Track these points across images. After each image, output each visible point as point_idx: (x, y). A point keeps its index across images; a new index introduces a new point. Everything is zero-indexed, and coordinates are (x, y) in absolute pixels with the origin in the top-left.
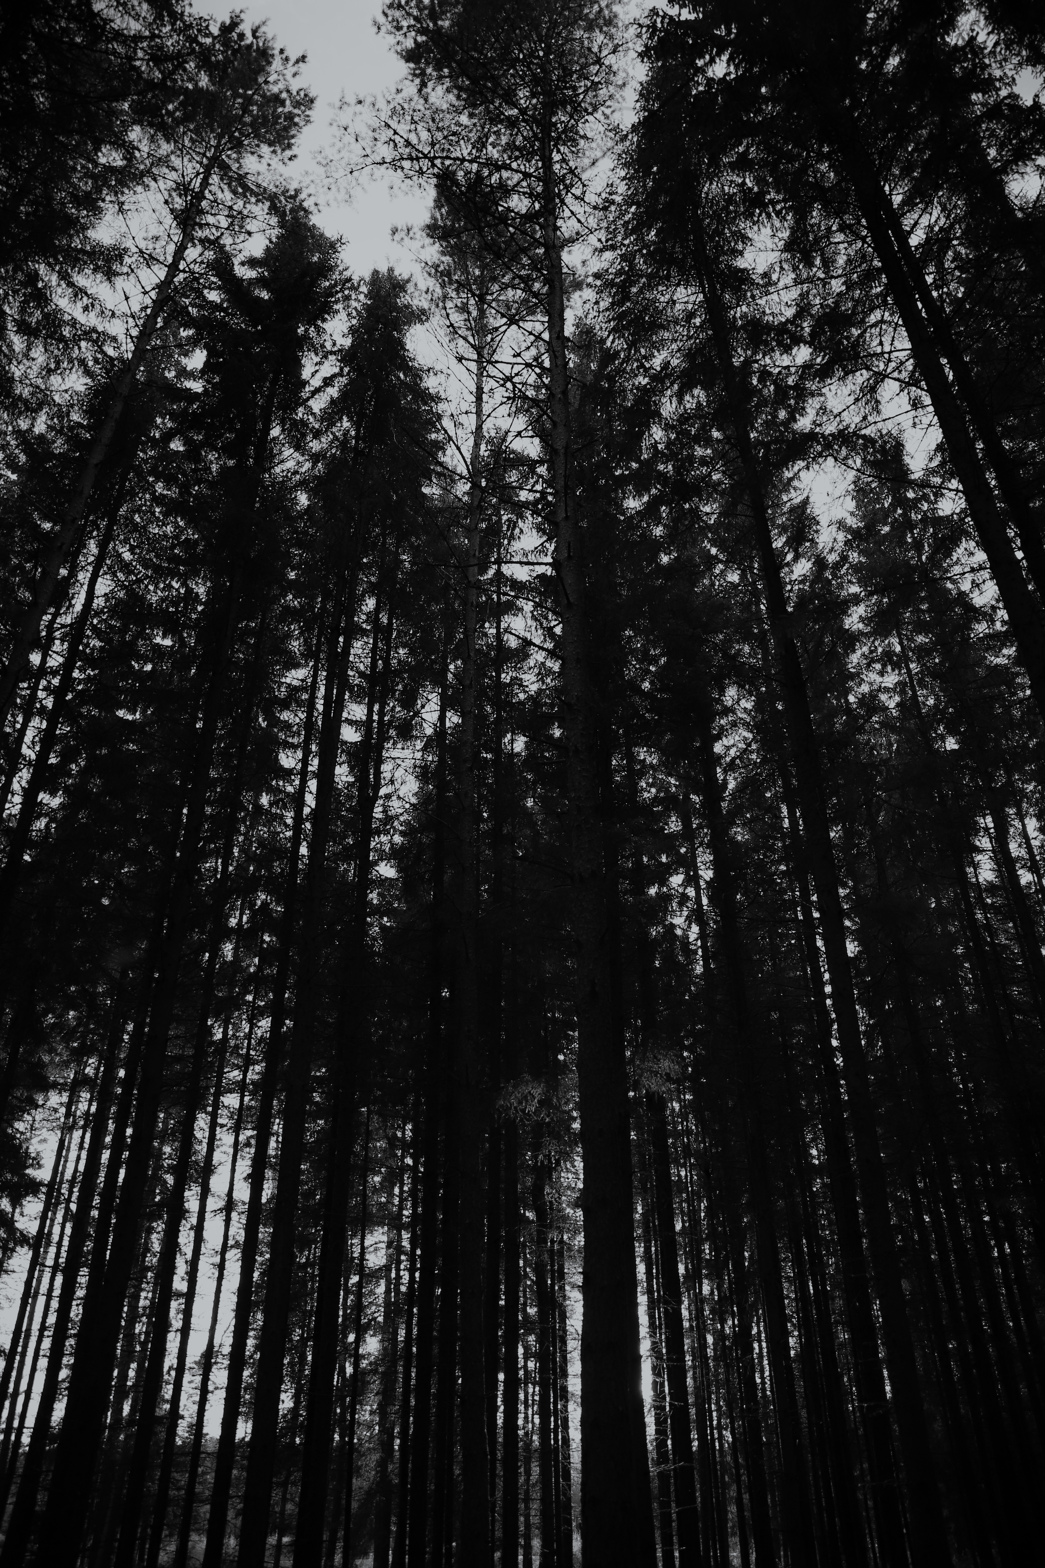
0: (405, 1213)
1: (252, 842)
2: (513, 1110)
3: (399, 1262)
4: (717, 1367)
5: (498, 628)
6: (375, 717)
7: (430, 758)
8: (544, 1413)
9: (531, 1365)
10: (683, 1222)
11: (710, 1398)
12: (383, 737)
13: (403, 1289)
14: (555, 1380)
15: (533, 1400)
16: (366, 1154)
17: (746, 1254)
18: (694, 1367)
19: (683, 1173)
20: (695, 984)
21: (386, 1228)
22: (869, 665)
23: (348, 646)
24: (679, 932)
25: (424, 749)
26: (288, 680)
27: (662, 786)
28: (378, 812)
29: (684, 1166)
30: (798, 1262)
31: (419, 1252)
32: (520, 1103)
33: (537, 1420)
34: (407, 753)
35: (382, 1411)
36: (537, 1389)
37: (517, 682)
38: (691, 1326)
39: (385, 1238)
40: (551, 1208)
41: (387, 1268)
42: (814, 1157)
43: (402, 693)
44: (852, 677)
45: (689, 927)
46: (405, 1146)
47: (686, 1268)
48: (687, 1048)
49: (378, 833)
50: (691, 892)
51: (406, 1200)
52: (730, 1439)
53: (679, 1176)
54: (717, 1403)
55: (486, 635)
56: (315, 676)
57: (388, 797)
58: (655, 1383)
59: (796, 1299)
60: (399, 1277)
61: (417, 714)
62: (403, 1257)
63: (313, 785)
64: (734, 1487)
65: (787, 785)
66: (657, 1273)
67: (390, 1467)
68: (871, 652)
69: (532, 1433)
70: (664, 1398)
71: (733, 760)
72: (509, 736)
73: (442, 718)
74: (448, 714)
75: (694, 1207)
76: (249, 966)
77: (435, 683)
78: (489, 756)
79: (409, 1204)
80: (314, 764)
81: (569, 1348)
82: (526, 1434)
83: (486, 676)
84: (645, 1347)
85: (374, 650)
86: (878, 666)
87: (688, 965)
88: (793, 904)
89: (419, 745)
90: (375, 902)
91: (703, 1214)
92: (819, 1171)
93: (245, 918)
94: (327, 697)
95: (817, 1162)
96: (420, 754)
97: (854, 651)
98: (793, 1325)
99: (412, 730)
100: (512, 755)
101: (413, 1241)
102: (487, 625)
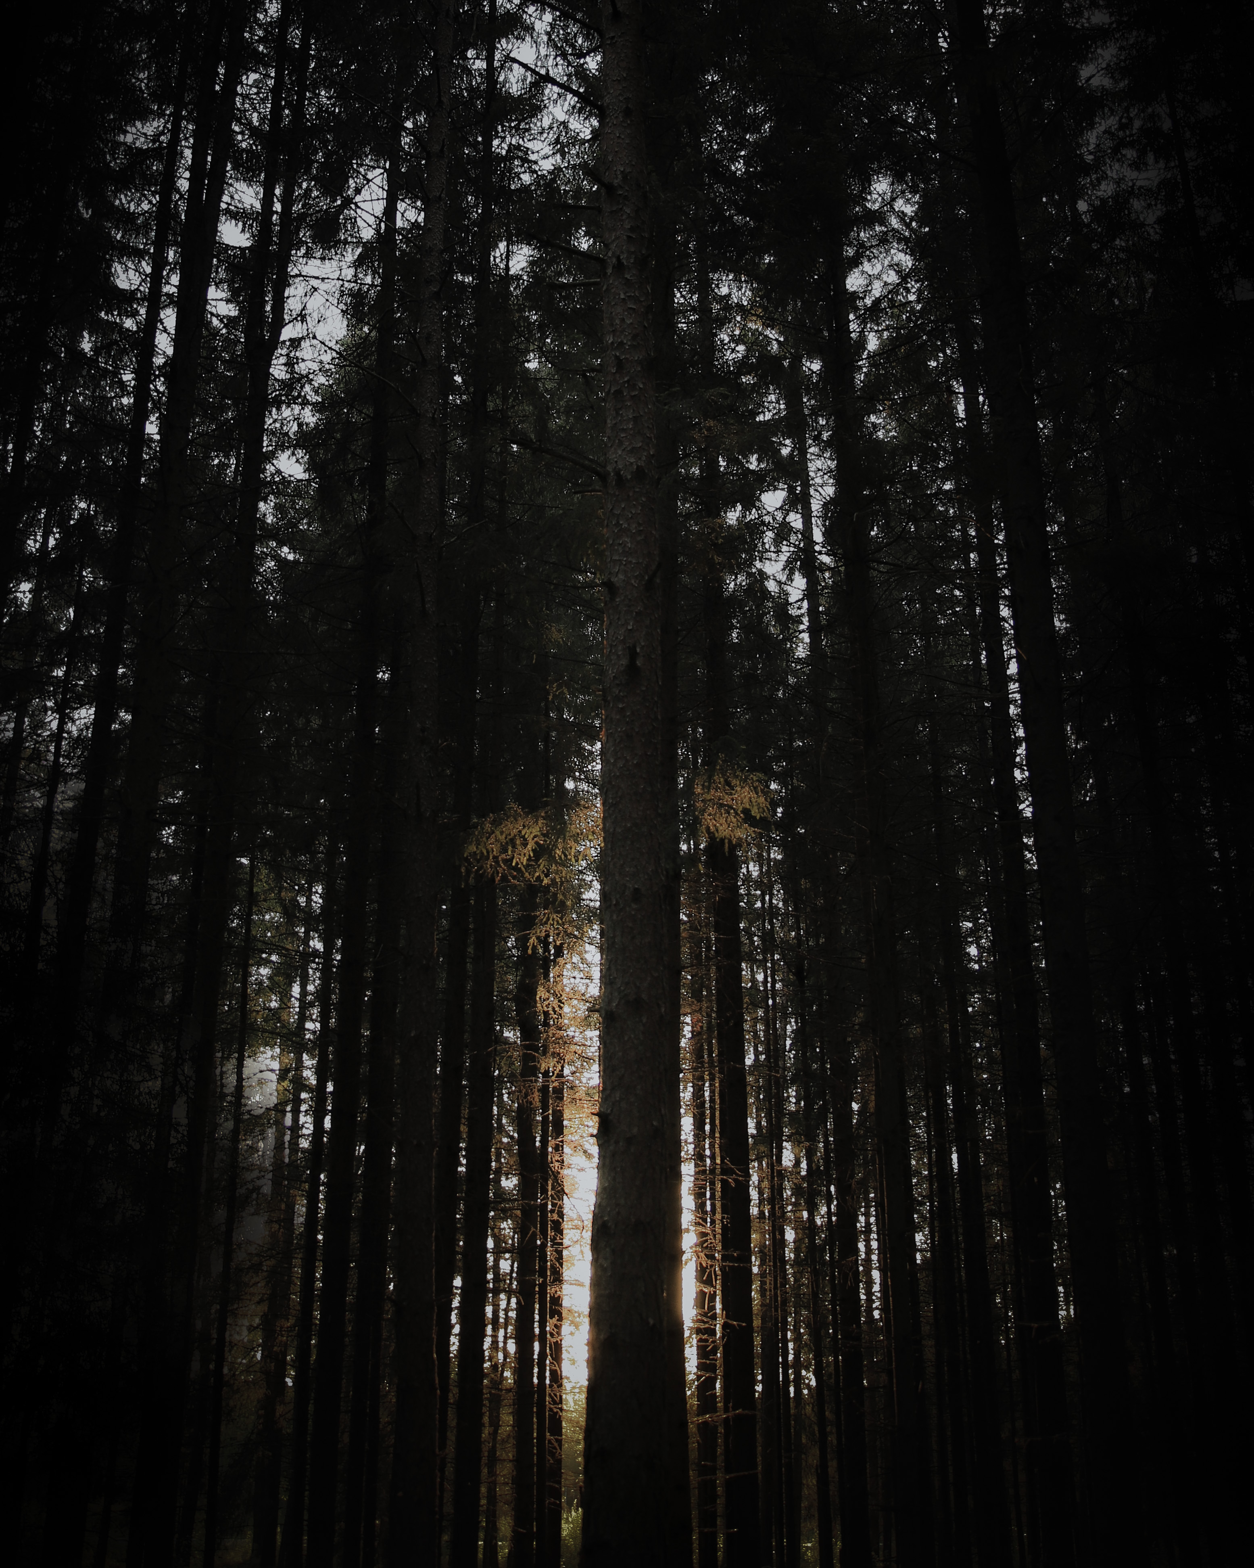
0: (309, 1025)
1: (65, 412)
2: (490, 861)
3: (298, 1102)
4: (797, 1276)
5: (490, 59)
6: (278, 207)
7: (368, 280)
8: (524, 1337)
9: (505, 1266)
10: (757, 1054)
11: (785, 1322)
12: (289, 243)
13: (304, 1144)
14: (543, 1287)
15: (507, 1318)
16: (248, 930)
17: (855, 1106)
18: (762, 1275)
19: (760, 977)
20: (795, 673)
21: (278, 1050)
22: (1116, 150)
23: (233, 80)
24: (771, 586)
25: (358, 263)
26: (129, 139)
27: (756, 343)
28: (278, 371)
29: (762, 964)
30: (937, 1120)
31: (330, 1088)
32: (504, 850)
33: (512, 1347)
34: (329, 268)
35: (268, 1327)
36: (514, 1301)
37: (519, 153)
38: (761, 1213)
39: (276, 1065)
40: (546, 1024)
41: (279, 1109)
42: (971, 960)
43: (323, 166)
44: (1086, 169)
45: (790, 578)
46: (310, 920)
47: (758, 1126)
48: (777, 777)
49: (278, 403)
50: (796, 520)
51: (311, 1004)
52: (813, 1383)
53: (753, 980)
54: (796, 1330)
55: (469, 72)
56: (176, 131)
57: (295, 343)
58: (701, 1295)
59: (930, 1178)
60: (296, 1127)
61: (348, 202)
62: (304, 1095)
63: (169, 318)
64: (816, 1451)
65: (965, 348)
66: (712, 1130)
67: (280, 1409)
68: (1122, 127)
69: (504, 1365)
70: (714, 1317)
71: (877, 302)
72: (502, 246)
73: (390, 212)
74: (401, 206)
75: (775, 1029)
76: (60, 620)
77: (379, 153)
78: (468, 279)
79: (315, 1012)
80: (172, 284)
81: (566, 1242)
82: (495, 1367)
83: (465, 142)
84: (689, 1241)
85: (276, 91)
86: (1130, 154)
87: (785, 640)
88: (966, 545)
89: (351, 255)
90: (270, 519)
91: (788, 1042)
92: (979, 979)
93: (52, 542)
94: (196, 169)
95: (976, 967)
96: (352, 271)
97: (1092, 126)
98: (922, 1216)
99: (337, 231)
100: (507, 278)
101: (321, 1072)
102: (470, 53)
